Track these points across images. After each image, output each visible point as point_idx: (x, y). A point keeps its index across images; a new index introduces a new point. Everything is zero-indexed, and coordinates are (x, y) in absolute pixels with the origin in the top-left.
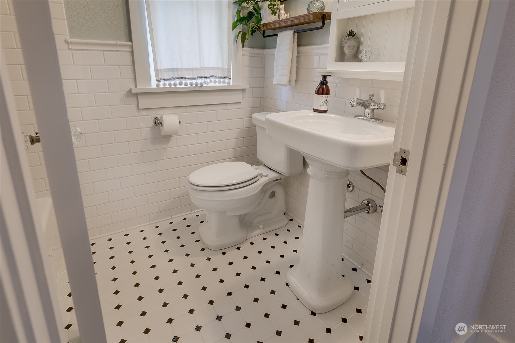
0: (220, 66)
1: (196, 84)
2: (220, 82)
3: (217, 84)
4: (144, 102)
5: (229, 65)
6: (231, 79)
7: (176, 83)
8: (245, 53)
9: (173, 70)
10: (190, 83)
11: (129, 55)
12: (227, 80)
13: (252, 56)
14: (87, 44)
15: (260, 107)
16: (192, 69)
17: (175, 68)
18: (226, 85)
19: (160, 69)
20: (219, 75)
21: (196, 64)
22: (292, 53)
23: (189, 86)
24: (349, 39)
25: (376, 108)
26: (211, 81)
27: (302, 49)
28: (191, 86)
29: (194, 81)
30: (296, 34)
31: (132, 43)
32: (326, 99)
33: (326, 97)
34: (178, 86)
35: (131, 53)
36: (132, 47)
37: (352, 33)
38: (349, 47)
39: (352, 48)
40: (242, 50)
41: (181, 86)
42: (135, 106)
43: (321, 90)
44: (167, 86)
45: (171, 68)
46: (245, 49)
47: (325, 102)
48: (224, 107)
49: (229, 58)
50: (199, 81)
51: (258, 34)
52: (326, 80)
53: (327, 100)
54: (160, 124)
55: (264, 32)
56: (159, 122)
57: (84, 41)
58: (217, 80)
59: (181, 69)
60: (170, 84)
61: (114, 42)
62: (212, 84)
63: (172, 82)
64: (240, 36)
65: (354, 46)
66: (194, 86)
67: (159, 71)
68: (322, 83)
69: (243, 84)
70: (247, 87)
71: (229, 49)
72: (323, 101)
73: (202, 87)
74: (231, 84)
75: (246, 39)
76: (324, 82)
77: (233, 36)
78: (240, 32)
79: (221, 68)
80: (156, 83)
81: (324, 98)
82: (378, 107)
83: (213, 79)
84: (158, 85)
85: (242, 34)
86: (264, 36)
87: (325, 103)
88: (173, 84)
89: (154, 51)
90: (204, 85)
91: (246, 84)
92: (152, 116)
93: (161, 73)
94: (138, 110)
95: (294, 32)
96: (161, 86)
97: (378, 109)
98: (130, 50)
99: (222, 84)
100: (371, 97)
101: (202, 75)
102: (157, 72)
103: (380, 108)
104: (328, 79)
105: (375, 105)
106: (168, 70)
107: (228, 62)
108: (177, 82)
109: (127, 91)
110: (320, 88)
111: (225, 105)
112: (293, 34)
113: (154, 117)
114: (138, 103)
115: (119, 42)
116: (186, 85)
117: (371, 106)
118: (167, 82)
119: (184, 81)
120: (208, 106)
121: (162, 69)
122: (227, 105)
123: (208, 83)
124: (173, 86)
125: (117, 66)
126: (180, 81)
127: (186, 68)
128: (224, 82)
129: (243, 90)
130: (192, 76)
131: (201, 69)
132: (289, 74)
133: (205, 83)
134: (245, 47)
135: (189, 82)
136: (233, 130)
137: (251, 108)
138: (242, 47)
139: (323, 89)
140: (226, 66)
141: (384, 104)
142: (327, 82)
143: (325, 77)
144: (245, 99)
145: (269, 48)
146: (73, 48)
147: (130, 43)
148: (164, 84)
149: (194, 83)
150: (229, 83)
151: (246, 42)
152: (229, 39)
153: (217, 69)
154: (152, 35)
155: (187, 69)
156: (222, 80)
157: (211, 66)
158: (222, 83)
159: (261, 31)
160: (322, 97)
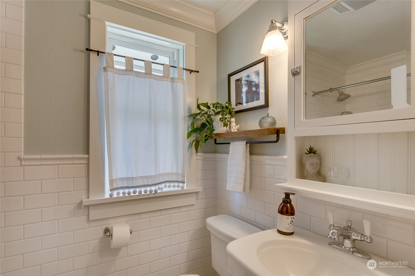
0: (175, 171)
1: (151, 191)
2: (174, 186)
3: (172, 189)
4: (94, 214)
5: (183, 171)
6: (185, 183)
7: (130, 191)
8: (198, 158)
9: (128, 179)
10: (144, 191)
11: (84, 167)
12: (181, 185)
13: (204, 160)
14: (41, 159)
15: (213, 207)
16: (147, 177)
17: (130, 177)
18: (180, 189)
19: (114, 178)
20: (174, 180)
21: (152, 173)
22: (246, 162)
23: (143, 193)
24: (311, 156)
25: (360, 239)
26: (165, 186)
27: (255, 157)
28: (145, 194)
29: (148, 189)
30: (248, 145)
31: (89, 156)
32: (292, 220)
33: (291, 218)
34: (132, 194)
35: (87, 164)
36: (88, 159)
37: (312, 150)
38: (312, 164)
39: (315, 165)
40: (196, 155)
41: (134, 195)
42: (84, 218)
43: (285, 209)
44: (121, 195)
45: (126, 177)
46: (199, 154)
47: (291, 223)
48: (178, 210)
49: (183, 164)
50: (153, 188)
51: (211, 141)
52: (289, 198)
53: (293, 222)
54: (110, 236)
55: (216, 140)
56: (108, 234)
57: (38, 156)
58: (172, 184)
59: (136, 178)
60: (124, 193)
61: (71, 156)
62: (166, 189)
63: (127, 191)
64: (194, 143)
65: (317, 164)
66: (148, 193)
67: (114, 181)
68: (286, 202)
69: (196, 186)
70: (200, 189)
71: (183, 156)
72: (289, 223)
73: (156, 194)
74: (185, 188)
75: (200, 146)
76: (287, 201)
77: (187, 144)
78: (194, 140)
79: (176, 173)
80: (110, 192)
81: (290, 220)
82: (362, 239)
83: (168, 184)
84: (111, 195)
85: (196, 142)
86: (216, 143)
87: (291, 225)
88: (127, 192)
89: (110, 163)
90: (159, 191)
91: (199, 186)
92: (103, 226)
93: (116, 182)
94: (88, 221)
95: (247, 143)
96: (115, 195)
97: (361, 240)
98: (86, 162)
99: (176, 189)
100: (350, 224)
101: (157, 182)
102: (112, 182)
103: (365, 240)
104: (291, 197)
105: (357, 236)
106: (122, 179)
107: (183, 168)
108: (132, 190)
109: (78, 203)
110: (283, 206)
111: (179, 208)
112: (245, 144)
113: (104, 227)
114: (89, 214)
115: (75, 156)
116: (140, 192)
117: (352, 236)
118: (121, 191)
119: (138, 190)
120: (161, 210)
121: (117, 179)
122: (181, 208)
123: (162, 188)
124: (127, 195)
125: (71, 179)
126: (134, 189)
127: (141, 176)
128: (178, 187)
129: (197, 193)
130: (146, 184)
131: (156, 176)
132: (243, 182)
133: (159, 189)
134: (199, 153)
135: (143, 189)
136: (187, 232)
137: (205, 209)
138: (196, 153)
139: (287, 208)
140: (180, 172)
141: (370, 236)
142: (290, 201)
143: (287, 195)
144: (198, 200)
145: (221, 153)
146: (25, 164)
147: (87, 156)
148: (118, 194)
149: (148, 191)
150: (183, 187)
151: (199, 148)
152: (184, 147)
153: (172, 174)
154: (109, 148)
155: (142, 178)
156: (176, 184)
157: (167, 171)
158: (176, 187)
159: (213, 139)
160: (288, 218)
